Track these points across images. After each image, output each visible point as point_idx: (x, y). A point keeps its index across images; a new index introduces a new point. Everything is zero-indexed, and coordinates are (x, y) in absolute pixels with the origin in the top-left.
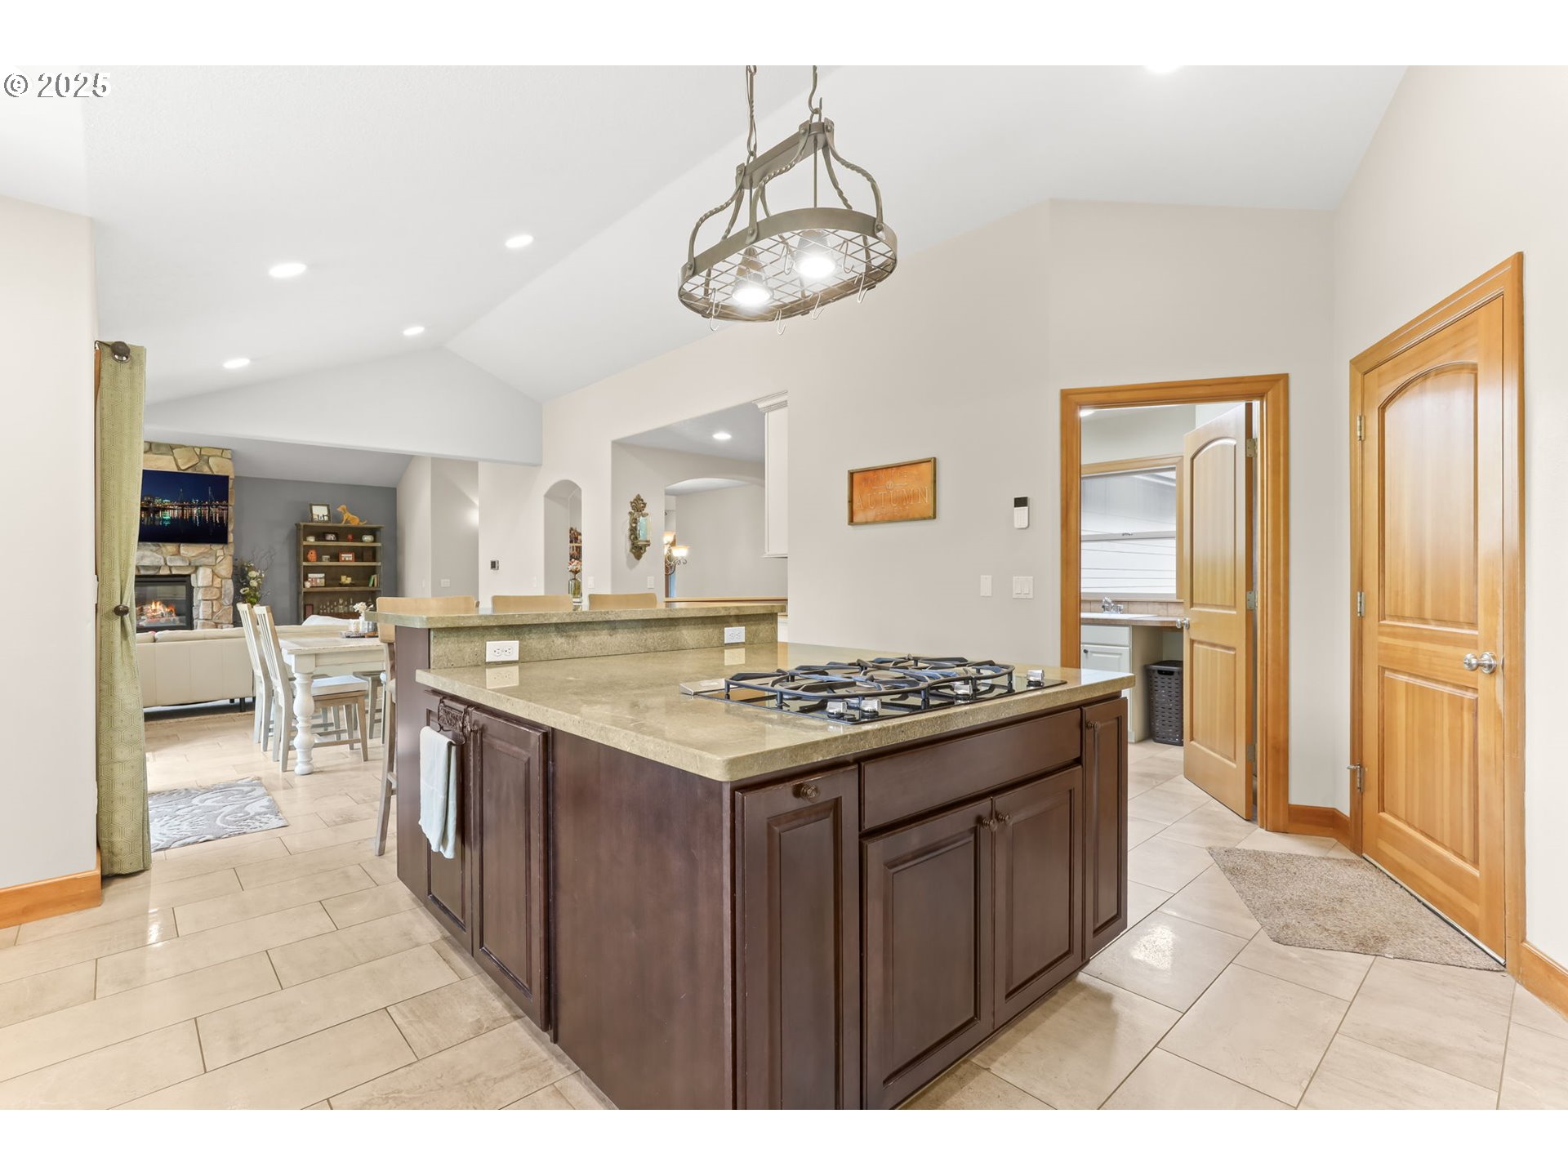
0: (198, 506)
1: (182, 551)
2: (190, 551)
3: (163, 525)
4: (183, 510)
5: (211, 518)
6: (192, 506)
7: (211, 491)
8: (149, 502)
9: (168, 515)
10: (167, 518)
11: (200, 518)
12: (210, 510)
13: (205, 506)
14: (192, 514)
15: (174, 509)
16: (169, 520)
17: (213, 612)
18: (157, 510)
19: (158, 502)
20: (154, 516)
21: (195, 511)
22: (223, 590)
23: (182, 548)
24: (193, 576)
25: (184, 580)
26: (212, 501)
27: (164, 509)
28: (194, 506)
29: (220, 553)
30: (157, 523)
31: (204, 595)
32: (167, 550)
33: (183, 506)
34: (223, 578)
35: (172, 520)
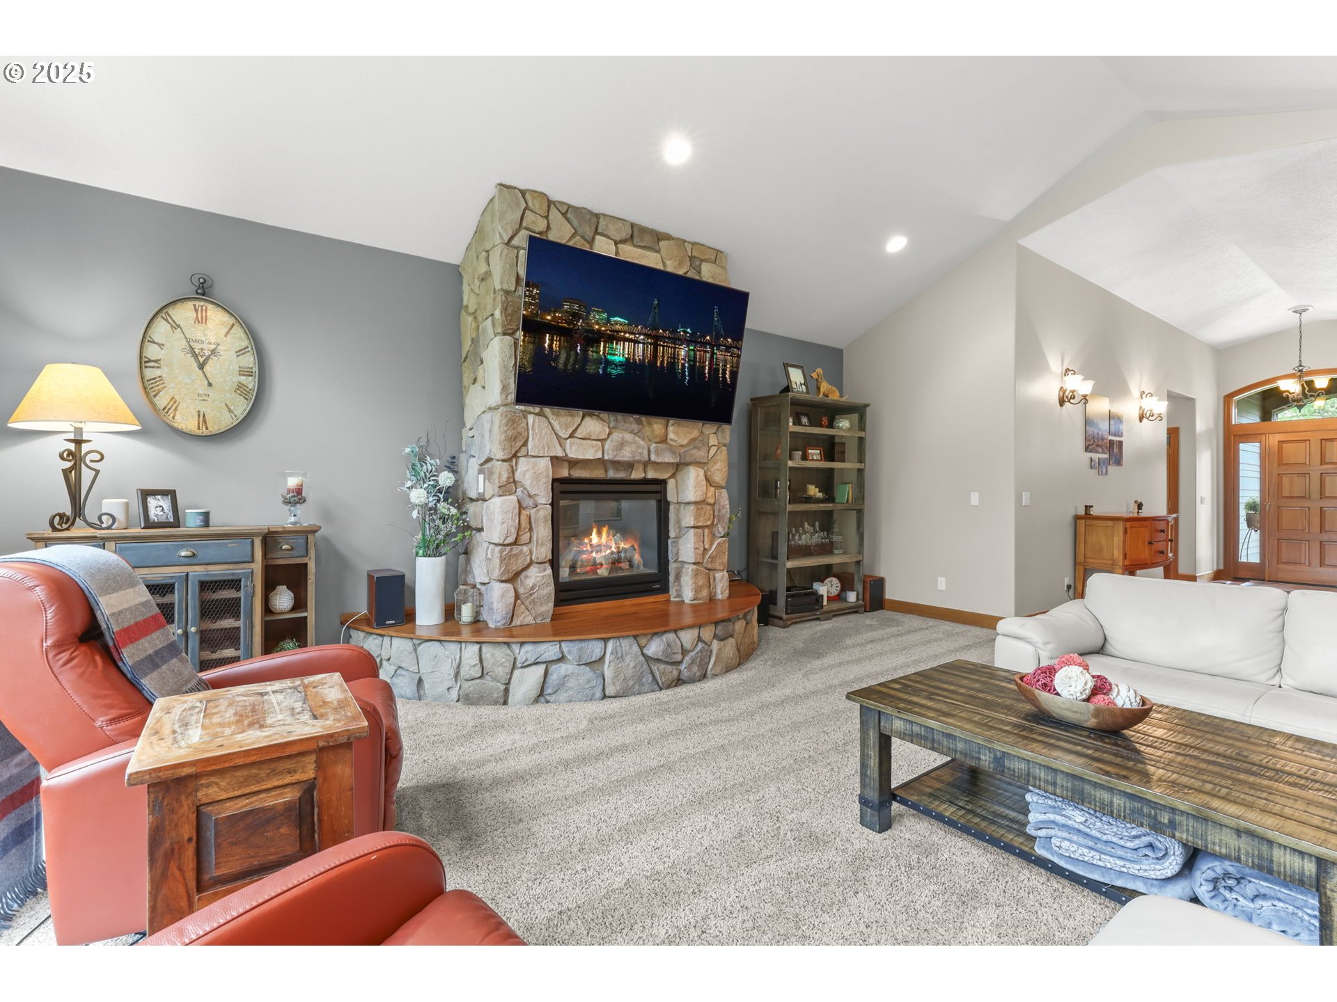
0: (689, 342)
1: (671, 436)
2: (680, 433)
3: (607, 375)
4: (656, 346)
5: (714, 371)
6: (676, 340)
7: (720, 315)
8: (576, 316)
9: (620, 353)
10: (618, 359)
11: (692, 368)
12: (713, 354)
13: (704, 344)
14: (674, 357)
15: (636, 342)
16: (621, 364)
17: (704, 549)
18: (593, 338)
19: (597, 319)
20: (584, 350)
21: (683, 353)
22: (716, 507)
23: (671, 429)
24: (671, 484)
25: (655, 490)
26: (718, 336)
27: (613, 337)
28: (682, 341)
29: (713, 440)
30: (591, 369)
31: (697, 517)
32: (653, 431)
33: (657, 338)
34: (718, 487)
35: (629, 364)
